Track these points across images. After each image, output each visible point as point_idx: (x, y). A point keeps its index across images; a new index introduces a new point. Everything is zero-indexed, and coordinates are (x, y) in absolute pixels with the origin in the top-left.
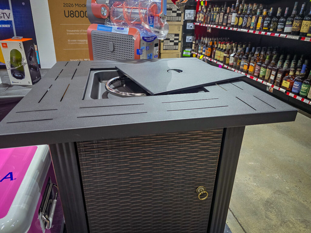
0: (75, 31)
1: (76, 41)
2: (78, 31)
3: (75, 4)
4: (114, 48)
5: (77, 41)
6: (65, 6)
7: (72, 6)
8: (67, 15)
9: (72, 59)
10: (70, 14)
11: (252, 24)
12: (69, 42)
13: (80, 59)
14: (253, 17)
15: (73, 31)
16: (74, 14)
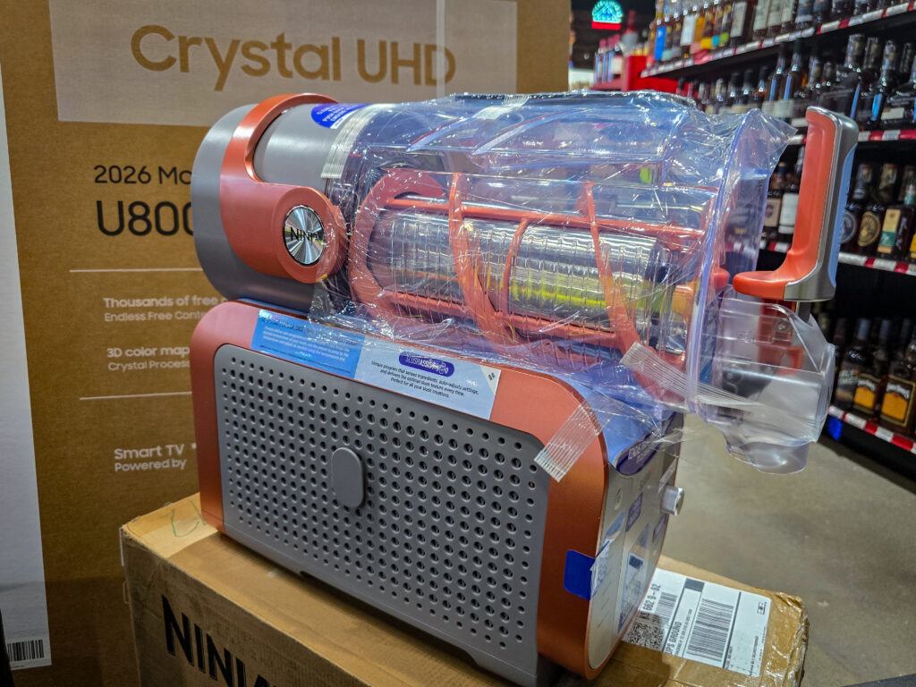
0: (150, 302)
1: (152, 352)
2: (168, 302)
3: (161, 169)
4: (367, 488)
5: (157, 352)
6: (106, 177)
7: (144, 178)
8: (111, 223)
9: (124, 447)
10: (127, 218)
11: (885, 238)
12: (113, 359)
13: (169, 447)
14: (889, 212)
15: (138, 303)
16: (151, 217)
